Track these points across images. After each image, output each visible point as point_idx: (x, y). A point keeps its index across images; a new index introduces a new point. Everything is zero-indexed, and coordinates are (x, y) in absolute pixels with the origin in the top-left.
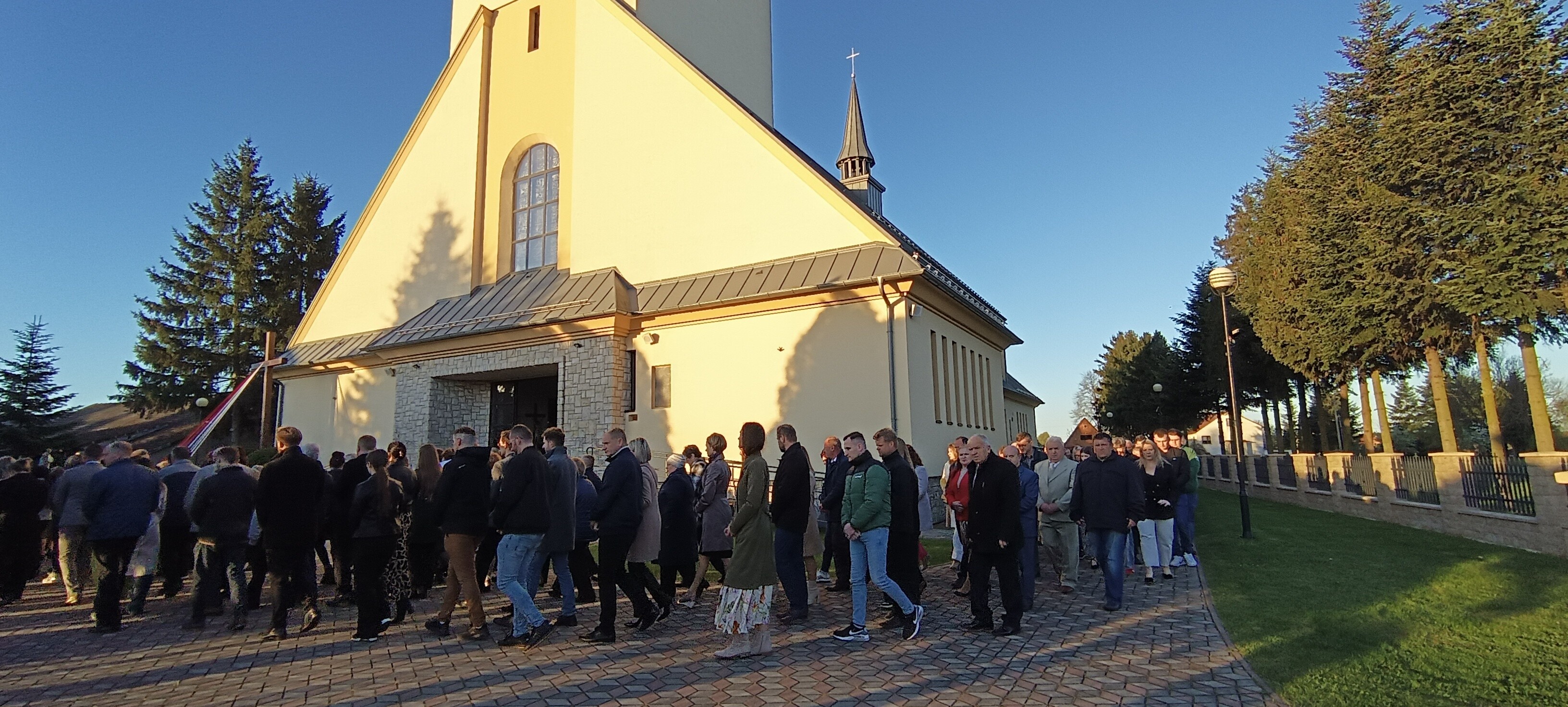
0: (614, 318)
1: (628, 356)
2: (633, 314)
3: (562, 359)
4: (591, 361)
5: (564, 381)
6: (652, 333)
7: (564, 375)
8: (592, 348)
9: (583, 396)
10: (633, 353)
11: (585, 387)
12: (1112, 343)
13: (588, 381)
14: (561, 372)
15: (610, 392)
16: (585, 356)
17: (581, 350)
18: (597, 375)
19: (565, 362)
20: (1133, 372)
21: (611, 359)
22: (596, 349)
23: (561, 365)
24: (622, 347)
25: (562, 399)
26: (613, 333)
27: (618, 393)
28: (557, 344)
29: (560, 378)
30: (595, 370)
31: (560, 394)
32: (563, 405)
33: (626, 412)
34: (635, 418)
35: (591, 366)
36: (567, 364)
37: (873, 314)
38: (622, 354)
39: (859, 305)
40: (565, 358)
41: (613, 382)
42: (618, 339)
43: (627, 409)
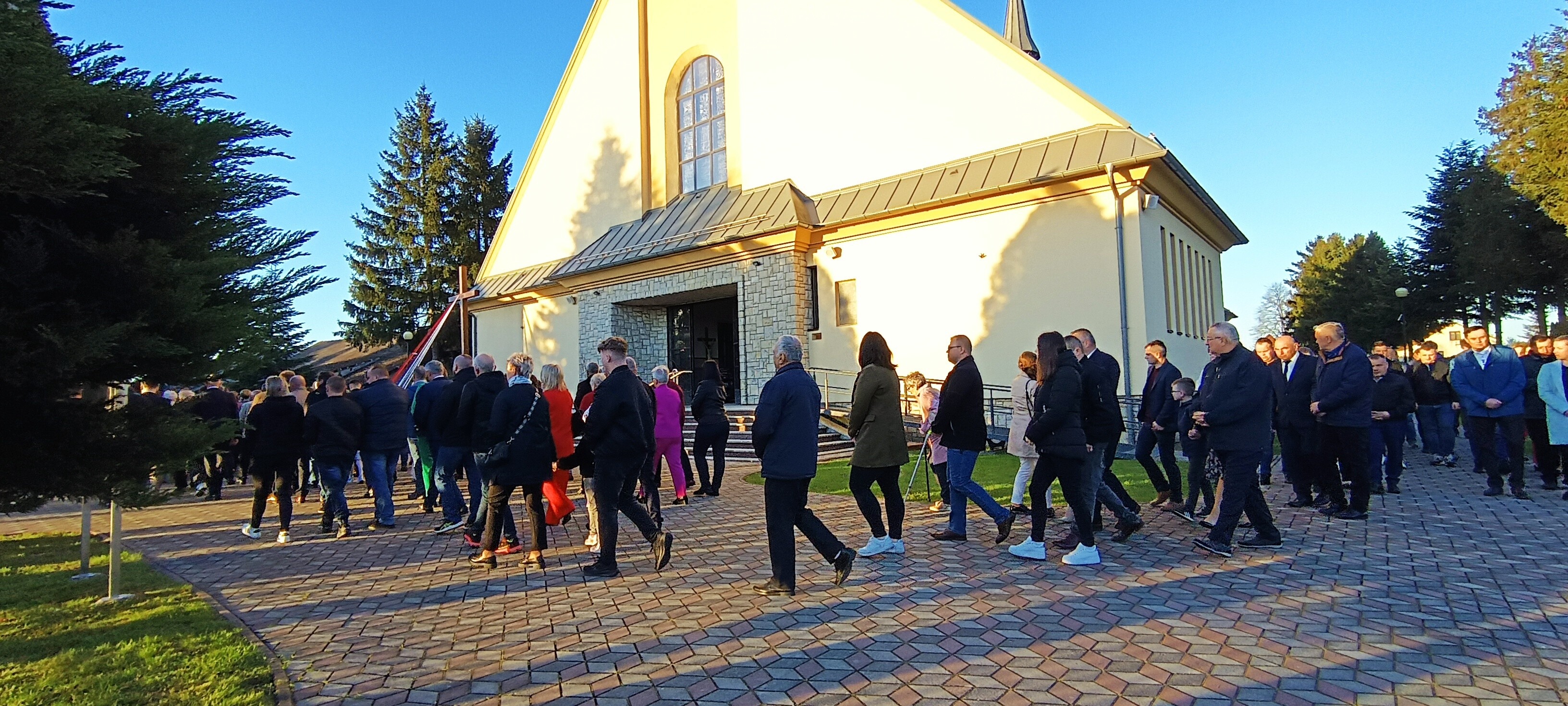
0: (794, 232)
1: (809, 273)
2: (815, 227)
3: (741, 278)
4: (771, 279)
5: (744, 301)
6: (835, 246)
7: (744, 295)
8: (771, 265)
9: (765, 316)
10: (814, 269)
11: (767, 306)
12: (1307, 249)
13: (768, 300)
14: (740, 291)
15: (793, 310)
16: (764, 274)
17: (759, 268)
18: (779, 293)
19: (744, 281)
20: (1338, 280)
21: (793, 276)
22: (775, 266)
23: (740, 285)
24: (802, 263)
25: (742, 319)
26: (793, 248)
27: (801, 311)
28: (735, 264)
29: (740, 298)
30: (776, 288)
31: (740, 314)
32: (744, 325)
33: (809, 330)
34: (818, 336)
35: (772, 284)
36: (746, 284)
37: (1098, 210)
38: (803, 270)
39: (1079, 200)
40: (743, 277)
41: (795, 299)
42: (798, 254)
43: (810, 327)
